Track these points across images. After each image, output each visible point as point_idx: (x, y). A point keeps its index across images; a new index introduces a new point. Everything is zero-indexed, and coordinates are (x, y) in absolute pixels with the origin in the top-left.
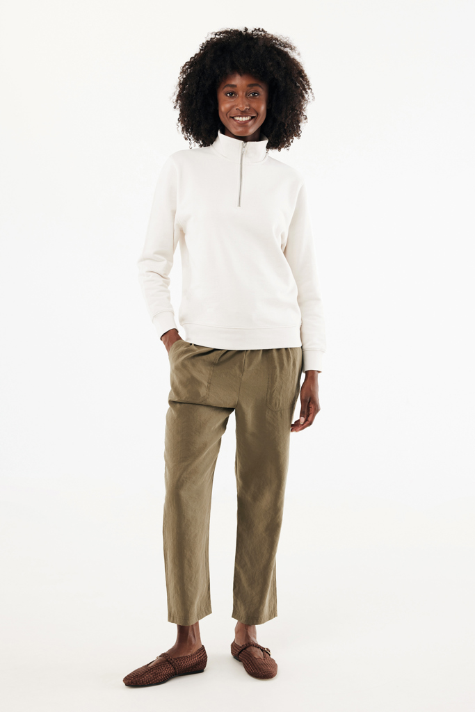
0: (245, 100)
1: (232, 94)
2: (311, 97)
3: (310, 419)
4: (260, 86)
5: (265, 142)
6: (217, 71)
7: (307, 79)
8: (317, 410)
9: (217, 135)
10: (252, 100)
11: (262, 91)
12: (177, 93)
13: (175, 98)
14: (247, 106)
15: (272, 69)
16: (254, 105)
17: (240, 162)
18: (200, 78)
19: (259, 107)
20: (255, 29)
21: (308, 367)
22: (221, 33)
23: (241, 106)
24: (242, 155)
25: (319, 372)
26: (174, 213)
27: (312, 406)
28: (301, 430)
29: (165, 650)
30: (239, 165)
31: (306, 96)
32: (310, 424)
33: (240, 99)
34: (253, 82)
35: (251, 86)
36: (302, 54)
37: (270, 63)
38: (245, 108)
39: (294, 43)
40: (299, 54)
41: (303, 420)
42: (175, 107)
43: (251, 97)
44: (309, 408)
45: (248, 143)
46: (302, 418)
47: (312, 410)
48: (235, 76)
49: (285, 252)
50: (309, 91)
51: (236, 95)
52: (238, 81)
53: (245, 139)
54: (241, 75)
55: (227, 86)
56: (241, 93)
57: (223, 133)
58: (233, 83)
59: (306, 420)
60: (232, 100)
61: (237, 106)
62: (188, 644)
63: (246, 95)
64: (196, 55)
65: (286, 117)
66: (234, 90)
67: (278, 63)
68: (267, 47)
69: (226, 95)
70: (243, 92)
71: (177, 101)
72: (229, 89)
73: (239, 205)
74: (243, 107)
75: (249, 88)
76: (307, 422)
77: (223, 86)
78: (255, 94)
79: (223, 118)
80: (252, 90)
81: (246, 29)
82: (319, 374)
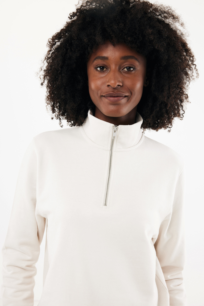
0: (117, 74)
1: (103, 68)
2: (195, 74)
4: (136, 59)
5: (140, 123)
7: (191, 53)
9: (86, 116)
10: (126, 75)
11: (139, 66)
13: (43, 73)
14: (119, 82)
15: (152, 37)
16: (128, 83)
17: (109, 149)
18: (67, 50)
19: (134, 85)
23: (113, 82)
24: (113, 141)
26: (34, 202)
30: (108, 153)
31: (189, 72)
33: (112, 74)
34: (128, 53)
35: (125, 58)
36: (186, 25)
37: (150, 31)
38: (118, 84)
39: (177, 12)
40: (182, 24)
42: (42, 84)
43: (125, 72)
45: (120, 126)
48: (107, 47)
49: (156, 245)
50: (193, 67)
51: (107, 69)
52: (111, 53)
53: (116, 121)
54: (114, 45)
55: (96, 58)
56: (113, 66)
57: (94, 114)
58: (105, 54)
60: (103, 75)
61: (108, 82)
63: (119, 69)
66: (105, 63)
67: (159, 33)
68: (146, 14)
69: (96, 68)
70: (116, 65)
72: (99, 62)
73: (105, 205)
74: (115, 83)
75: (123, 61)
77: (92, 58)
78: (130, 68)
79: (94, 97)
80: (127, 64)
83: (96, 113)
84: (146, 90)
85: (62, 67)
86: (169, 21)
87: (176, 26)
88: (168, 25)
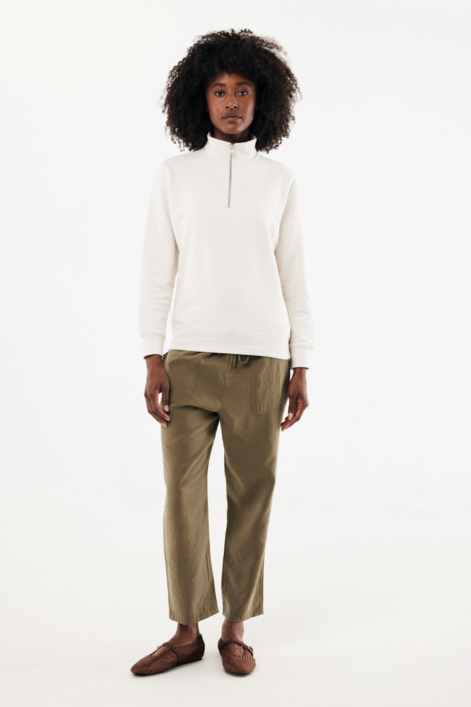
0: (234, 98)
1: (221, 93)
3: (297, 414)
4: (249, 85)
5: (254, 141)
6: (206, 70)
8: (305, 405)
9: (206, 139)
10: (241, 98)
11: (250, 90)
12: (165, 97)
13: (163, 102)
15: (259, 66)
16: (242, 105)
17: (229, 163)
18: (188, 79)
20: (242, 31)
21: (296, 364)
22: (207, 36)
23: (230, 104)
24: (231, 156)
25: (307, 369)
27: (300, 401)
28: (290, 426)
29: (167, 639)
30: (229, 167)
31: (294, 95)
32: (298, 419)
33: (229, 97)
34: (241, 80)
35: (239, 84)
36: (288, 54)
37: (258, 61)
38: (234, 105)
39: (280, 44)
40: (285, 54)
41: (291, 415)
42: (163, 111)
43: (240, 96)
44: (297, 404)
45: (236, 144)
46: (291, 413)
47: (300, 406)
48: (224, 76)
51: (225, 93)
52: (228, 80)
54: (229, 74)
55: (216, 85)
56: (230, 91)
57: (213, 136)
58: (223, 82)
59: (294, 416)
60: (221, 99)
61: (226, 104)
62: (189, 633)
63: (235, 93)
64: (184, 59)
65: (276, 114)
66: (222, 89)
67: (266, 62)
68: (254, 46)
69: (215, 94)
70: (232, 90)
71: (165, 104)
72: (218, 88)
73: (229, 206)
74: (232, 105)
75: (237, 86)
76: (295, 418)
77: (212, 85)
78: (244, 92)
80: (241, 89)
81: (233, 31)
82: (307, 371)
83: (215, 133)
84: (257, 113)
85: (183, 94)
86: (274, 50)
87: (280, 55)
88: (273, 55)
